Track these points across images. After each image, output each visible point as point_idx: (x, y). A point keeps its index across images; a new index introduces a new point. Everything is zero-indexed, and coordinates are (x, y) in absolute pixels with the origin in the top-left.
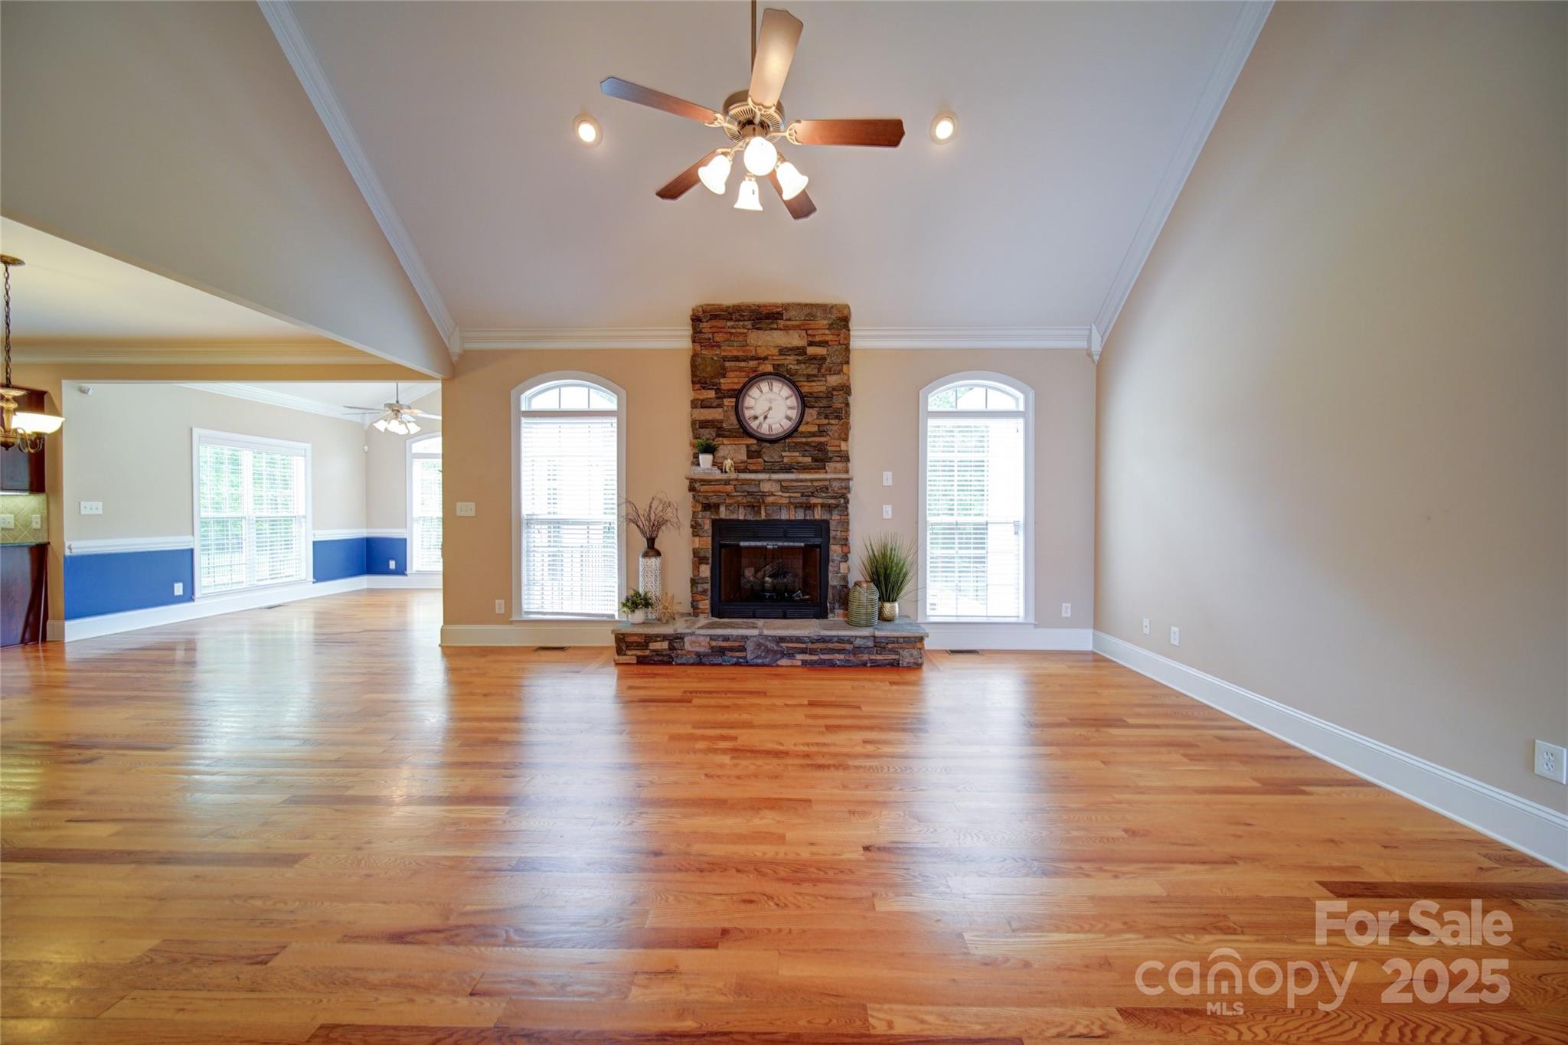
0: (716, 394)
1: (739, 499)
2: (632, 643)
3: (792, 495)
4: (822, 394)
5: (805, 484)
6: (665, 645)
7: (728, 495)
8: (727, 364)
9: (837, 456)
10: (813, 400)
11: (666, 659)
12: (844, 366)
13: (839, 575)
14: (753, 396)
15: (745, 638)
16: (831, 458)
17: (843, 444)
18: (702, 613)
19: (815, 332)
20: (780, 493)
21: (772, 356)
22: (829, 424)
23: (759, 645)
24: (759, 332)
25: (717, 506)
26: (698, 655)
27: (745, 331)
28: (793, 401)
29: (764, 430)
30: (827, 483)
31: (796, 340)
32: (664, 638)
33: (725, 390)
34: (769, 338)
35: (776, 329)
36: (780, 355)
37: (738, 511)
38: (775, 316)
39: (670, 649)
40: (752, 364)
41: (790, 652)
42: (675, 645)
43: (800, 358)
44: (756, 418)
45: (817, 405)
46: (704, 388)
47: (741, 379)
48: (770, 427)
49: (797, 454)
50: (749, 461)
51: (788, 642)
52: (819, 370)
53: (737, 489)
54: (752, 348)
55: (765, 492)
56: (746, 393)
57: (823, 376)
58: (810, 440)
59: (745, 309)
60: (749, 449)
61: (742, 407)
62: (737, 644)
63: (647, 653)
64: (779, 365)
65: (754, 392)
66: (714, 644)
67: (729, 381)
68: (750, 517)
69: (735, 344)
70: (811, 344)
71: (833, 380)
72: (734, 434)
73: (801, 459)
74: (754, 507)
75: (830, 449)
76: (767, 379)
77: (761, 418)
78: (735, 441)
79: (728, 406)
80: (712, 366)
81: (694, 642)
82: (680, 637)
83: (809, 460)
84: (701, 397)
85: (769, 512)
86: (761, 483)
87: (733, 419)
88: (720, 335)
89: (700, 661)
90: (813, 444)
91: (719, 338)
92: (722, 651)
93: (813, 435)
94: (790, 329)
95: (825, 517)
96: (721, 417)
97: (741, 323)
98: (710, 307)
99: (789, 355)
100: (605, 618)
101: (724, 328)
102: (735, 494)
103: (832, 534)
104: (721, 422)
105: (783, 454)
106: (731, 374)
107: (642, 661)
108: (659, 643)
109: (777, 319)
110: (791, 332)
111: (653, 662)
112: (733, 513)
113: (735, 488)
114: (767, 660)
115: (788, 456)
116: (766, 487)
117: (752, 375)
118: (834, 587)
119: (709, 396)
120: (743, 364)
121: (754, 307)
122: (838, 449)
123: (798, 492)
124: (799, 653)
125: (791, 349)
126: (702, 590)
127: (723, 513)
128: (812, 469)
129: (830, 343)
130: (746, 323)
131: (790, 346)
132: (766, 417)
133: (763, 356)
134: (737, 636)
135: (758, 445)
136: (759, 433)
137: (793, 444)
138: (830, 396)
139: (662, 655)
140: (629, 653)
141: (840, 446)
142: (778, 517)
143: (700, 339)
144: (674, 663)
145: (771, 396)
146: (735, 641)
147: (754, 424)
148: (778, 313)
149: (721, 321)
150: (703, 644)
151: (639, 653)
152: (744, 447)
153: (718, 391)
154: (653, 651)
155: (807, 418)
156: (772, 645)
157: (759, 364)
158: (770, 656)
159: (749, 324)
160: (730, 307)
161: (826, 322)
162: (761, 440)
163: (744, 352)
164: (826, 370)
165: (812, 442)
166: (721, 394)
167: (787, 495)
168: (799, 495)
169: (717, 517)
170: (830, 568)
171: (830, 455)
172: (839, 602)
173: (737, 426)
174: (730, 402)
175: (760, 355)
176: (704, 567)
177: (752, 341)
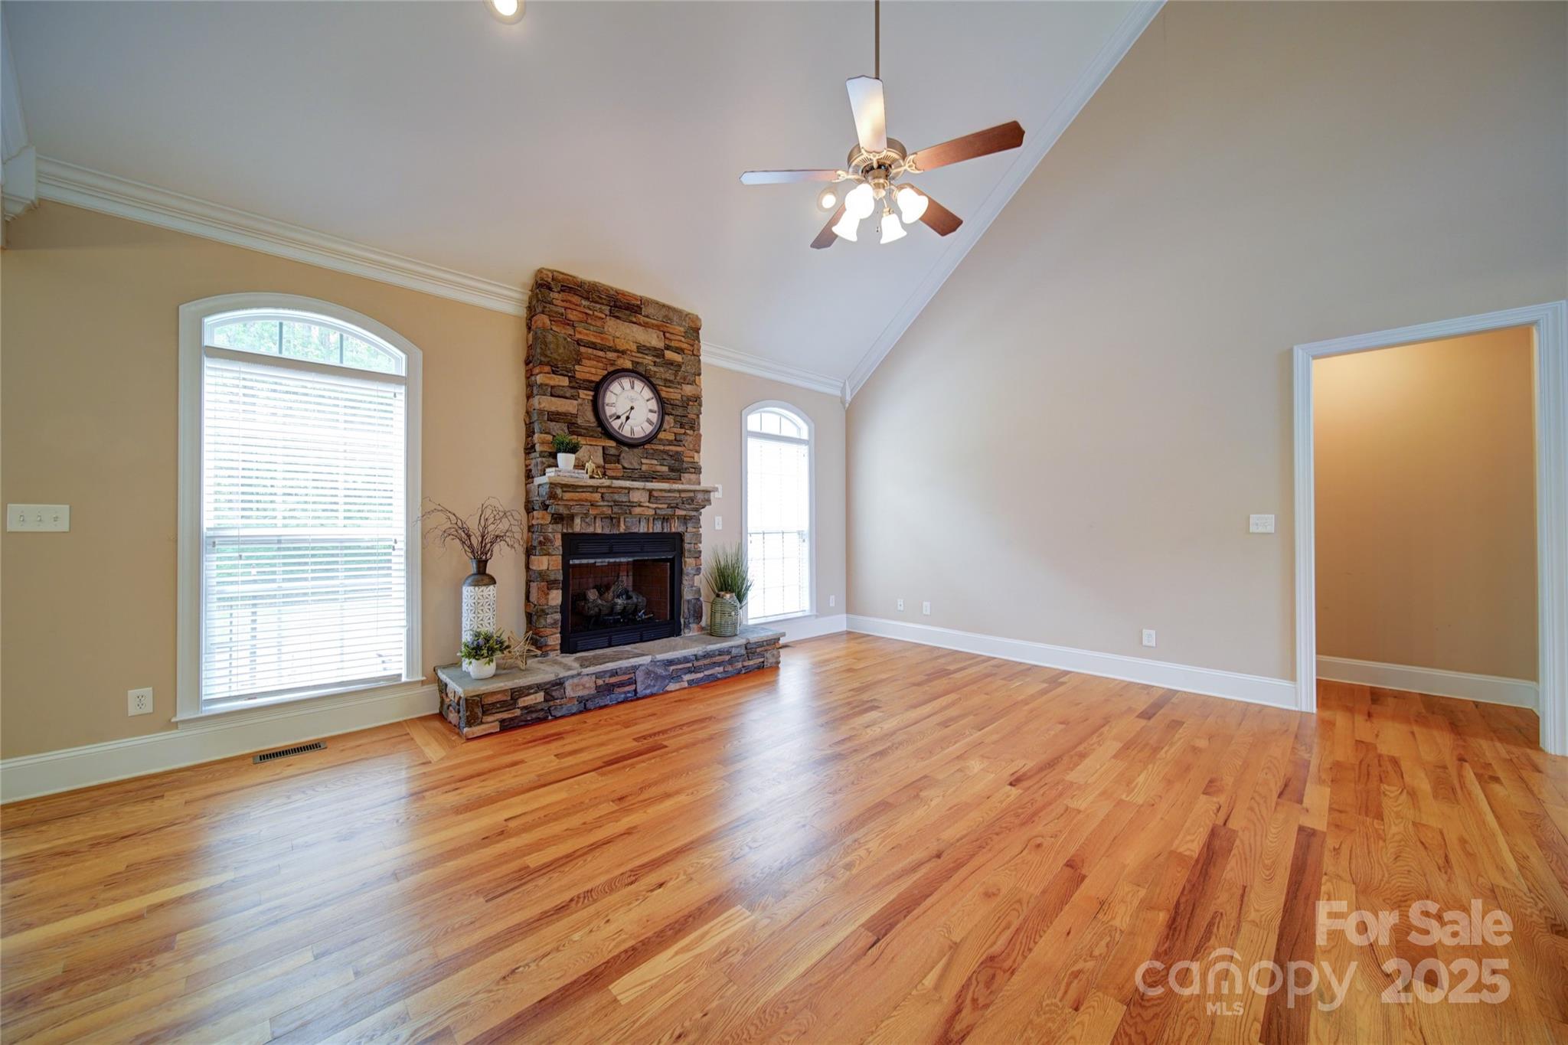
0: (570, 382)
1: (604, 509)
2: (493, 704)
3: (660, 506)
4: (677, 402)
5: (672, 495)
6: (540, 697)
7: (592, 505)
8: (583, 349)
9: (692, 468)
10: (670, 406)
11: (541, 715)
12: (697, 377)
13: (694, 588)
14: (615, 392)
15: (635, 668)
16: (686, 469)
17: (696, 455)
18: (551, 650)
19: (673, 337)
20: (647, 504)
21: (631, 351)
22: (685, 434)
23: (648, 673)
24: (618, 321)
25: (572, 517)
26: (580, 700)
27: (604, 316)
28: (653, 405)
29: (626, 432)
30: (692, 494)
31: (654, 340)
32: (539, 687)
33: (581, 380)
34: (628, 331)
35: (635, 323)
36: (638, 352)
37: (595, 523)
38: (635, 308)
39: (546, 700)
40: (611, 355)
41: (679, 674)
42: (554, 694)
43: (658, 360)
44: (618, 417)
45: (674, 412)
46: (554, 372)
47: (598, 370)
48: (632, 431)
49: (655, 462)
50: (607, 466)
51: (677, 664)
52: (676, 376)
53: (606, 498)
54: (611, 338)
55: (633, 502)
56: (607, 388)
57: (679, 383)
58: (667, 448)
59: (603, 291)
60: (607, 452)
61: (603, 404)
62: (627, 677)
63: (518, 712)
64: (638, 363)
65: (615, 387)
66: (600, 682)
67: (586, 369)
68: (607, 531)
69: (592, 328)
70: (668, 348)
71: (688, 390)
72: (591, 434)
73: (659, 468)
74: (612, 519)
75: (685, 459)
76: (629, 376)
77: (623, 418)
78: (592, 441)
79: (584, 399)
80: (565, 348)
81: (577, 685)
82: (559, 683)
83: (665, 469)
84: (552, 383)
85: (629, 525)
86: (631, 492)
87: (590, 416)
88: (575, 313)
89: (585, 706)
90: (671, 453)
91: (572, 316)
92: (609, 688)
93: (670, 443)
94: (649, 327)
95: (681, 529)
96: (575, 411)
97: (598, 306)
98: (561, 276)
99: (647, 354)
100: (382, 684)
101: (580, 306)
102: (602, 503)
103: (687, 546)
104: (576, 416)
105: (644, 461)
106: (585, 362)
107: (506, 727)
108: (532, 696)
109: (636, 312)
110: (650, 330)
111: (523, 723)
112: (589, 524)
113: (602, 497)
114: (656, 688)
115: (646, 464)
116: (636, 497)
117: (611, 369)
118: (689, 601)
119: (561, 384)
120: (601, 354)
121: (612, 292)
122: (692, 460)
123: (664, 504)
124: (686, 674)
125: (649, 349)
126: (552, 622)
127: (578, 526)
128: (668, 479)
129: (686, 351)
130: (603, 307)
131: (648, 345)
132: (628, 418)
133: (621, 349)
134: (627, 668)
135: (617, 449)
136: (621, 434)
137: (651, 451)
138: (686, 405)
139: (536, 711)
140: (490, 718)
141: (693, 458)
142: (636, 530)
143: (551, 310)
144: (550, 718)
145: (632, 393)
146: (625, 674)
147: (616, 424)
148: (638, 306)
149: (576, 297)
150: (587, 685)
151: (505, 715)
152: (601, 449)
153: (572, 378)
154: (525, 708)
155: (666, 426)
156: (660, 671)
157: (618, 357)
158: (659, 683)
159: (606, 309)
160: (585, 283)
161: (682, 329)
162: (621, 442)
163: (602, 339)
164: (681, 378)
165: (669, 450)
166: (576, 384)
167: (655, 506)
168: (666, 506)
169: (570, 531)
170: (684, 582)
171: (685, 465)
172: (694, 616)
173: (595, 424)
174: (586, 395)
175: (618, 348)
176: (548, 594)
177: (610, 330)
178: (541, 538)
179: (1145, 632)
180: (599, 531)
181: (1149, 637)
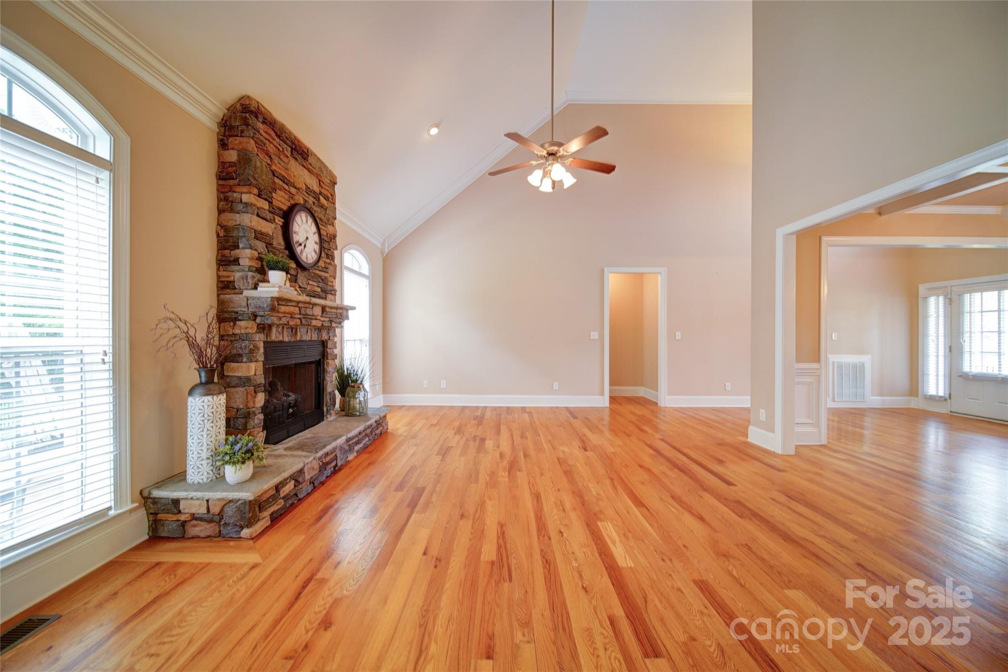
0: (269, 207)
2: (267, 500)
4: (327, 239)
6: (292, 485)
7: (291, 317)
8: (277, 180)
10: (324, 241)
11: (294, 500)
12: (334, 220)
13: (333, 382)
14: (298, 222)
15: (334, 450)
16: (329, 290)
17: (334, 280)
19: (324, 186)
21: (303, 190)
22: (330, 264)
23: (341, 449)
24: (296, 162)
25: (271, 328)
26: (313, 481)
27: (289, 156)
28: (317, 238)
29: (303, 257)
30: (337, 310)
31: (314, 185)
32: (290, 478)
33: (276, 207)
34: (301, 173)
35: (305, 167)
36: (306, 192)
39: (295, 487)
40: (292, 190)
42: (298, 481)
43: (316, 202)
44: (300, 244)
45: (325, 246)
46: (259, 196)
47: (286, 201)
48: (307, 257)
49: (315, 284)
52: (326, 217)
54: (292, 175)
56: (293, 218)
57: (327, 223)
58: (321, 274)
59: (287, 132)
60: (290, 273)
61: (291, 231)
63: (282, 502)
64: (307, 201)
65: (298, 218)
67: (279, 199)
68: (290, 340)
69: (282, 163)
70: (321, 194)
71: (331, 229)
72: (282, 254)
73: (317, 288)
75: (330, 283)
76: (304, 212)
79: (277, 224)
80: (266, 175)
81: (310, 469)
82: (301, 471)
83: (319, 289)
84: (258, 204)
85: (303, 334)
87: (282, 239)
88: (272, 145)
89: (314, 486)
90: (323, 278)
91: (270, 148)
92: (325, 466)
93: (323, 270)
94: (312, 174)
95: (327, 337)
96: (271, 234)
97: (285, 146)
98: (264, 109)
99: (310, 195)
101: (274, 141)
103: (329, 351)
104: (272, 237)
105: (311, 282)
106: (278, 191)
107: (274, 517)
108: (288, 486)
109: (305, 159)
110: (312, 176)
111: (283, 511)
112: (280, 334)
114: (343, 460)
115: (310, 285)
117: (293, 202)
118: (330, 394)
119: (264, 207)
120: (287, 187)
121: (292, 136)
125: (312, 192)
127: (275, 336)
128: (321, 297)
129: (329, 199)
130: (288, 148)
131: (311, 188)
132: (304, 247)
133: (298, 186)
134: (334, 448)
135: (295, 270)
136: (300, 259)
137: (315, 276)
138: (330, 242)
139: (291, 498)
141: (333, 282)
142: (304, 339)
143: (258, 138)
145: (306, 226)
147: (298, 249)
148: (306, 154)
149: (272, 132)
151: (273, 509)
153: (270, 204)
154: (284, 498)
155: (322, 256)
157: (296, 193)
159: (290, 150)
160: (277, 122)
161: (327, 180)
162: (301, 265)
163: (288, 175)
165: (322, 276)
166: (273, 210)
169: (269, 340)
170: (327, 378)
172: (333, 404)
173: (283, 247)
174: (279, 221)
175: (295, 185)
176: (255, 397)
177: (292, 169)
178: (252, 347)
179: (555, 384)
180: (286, 339)
181: (556, 386)
